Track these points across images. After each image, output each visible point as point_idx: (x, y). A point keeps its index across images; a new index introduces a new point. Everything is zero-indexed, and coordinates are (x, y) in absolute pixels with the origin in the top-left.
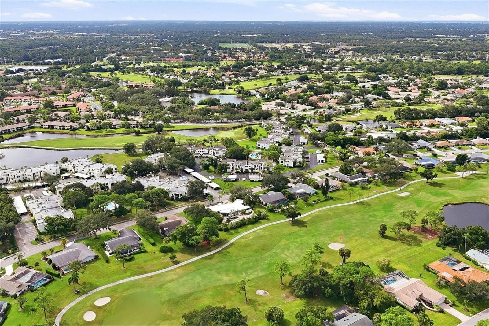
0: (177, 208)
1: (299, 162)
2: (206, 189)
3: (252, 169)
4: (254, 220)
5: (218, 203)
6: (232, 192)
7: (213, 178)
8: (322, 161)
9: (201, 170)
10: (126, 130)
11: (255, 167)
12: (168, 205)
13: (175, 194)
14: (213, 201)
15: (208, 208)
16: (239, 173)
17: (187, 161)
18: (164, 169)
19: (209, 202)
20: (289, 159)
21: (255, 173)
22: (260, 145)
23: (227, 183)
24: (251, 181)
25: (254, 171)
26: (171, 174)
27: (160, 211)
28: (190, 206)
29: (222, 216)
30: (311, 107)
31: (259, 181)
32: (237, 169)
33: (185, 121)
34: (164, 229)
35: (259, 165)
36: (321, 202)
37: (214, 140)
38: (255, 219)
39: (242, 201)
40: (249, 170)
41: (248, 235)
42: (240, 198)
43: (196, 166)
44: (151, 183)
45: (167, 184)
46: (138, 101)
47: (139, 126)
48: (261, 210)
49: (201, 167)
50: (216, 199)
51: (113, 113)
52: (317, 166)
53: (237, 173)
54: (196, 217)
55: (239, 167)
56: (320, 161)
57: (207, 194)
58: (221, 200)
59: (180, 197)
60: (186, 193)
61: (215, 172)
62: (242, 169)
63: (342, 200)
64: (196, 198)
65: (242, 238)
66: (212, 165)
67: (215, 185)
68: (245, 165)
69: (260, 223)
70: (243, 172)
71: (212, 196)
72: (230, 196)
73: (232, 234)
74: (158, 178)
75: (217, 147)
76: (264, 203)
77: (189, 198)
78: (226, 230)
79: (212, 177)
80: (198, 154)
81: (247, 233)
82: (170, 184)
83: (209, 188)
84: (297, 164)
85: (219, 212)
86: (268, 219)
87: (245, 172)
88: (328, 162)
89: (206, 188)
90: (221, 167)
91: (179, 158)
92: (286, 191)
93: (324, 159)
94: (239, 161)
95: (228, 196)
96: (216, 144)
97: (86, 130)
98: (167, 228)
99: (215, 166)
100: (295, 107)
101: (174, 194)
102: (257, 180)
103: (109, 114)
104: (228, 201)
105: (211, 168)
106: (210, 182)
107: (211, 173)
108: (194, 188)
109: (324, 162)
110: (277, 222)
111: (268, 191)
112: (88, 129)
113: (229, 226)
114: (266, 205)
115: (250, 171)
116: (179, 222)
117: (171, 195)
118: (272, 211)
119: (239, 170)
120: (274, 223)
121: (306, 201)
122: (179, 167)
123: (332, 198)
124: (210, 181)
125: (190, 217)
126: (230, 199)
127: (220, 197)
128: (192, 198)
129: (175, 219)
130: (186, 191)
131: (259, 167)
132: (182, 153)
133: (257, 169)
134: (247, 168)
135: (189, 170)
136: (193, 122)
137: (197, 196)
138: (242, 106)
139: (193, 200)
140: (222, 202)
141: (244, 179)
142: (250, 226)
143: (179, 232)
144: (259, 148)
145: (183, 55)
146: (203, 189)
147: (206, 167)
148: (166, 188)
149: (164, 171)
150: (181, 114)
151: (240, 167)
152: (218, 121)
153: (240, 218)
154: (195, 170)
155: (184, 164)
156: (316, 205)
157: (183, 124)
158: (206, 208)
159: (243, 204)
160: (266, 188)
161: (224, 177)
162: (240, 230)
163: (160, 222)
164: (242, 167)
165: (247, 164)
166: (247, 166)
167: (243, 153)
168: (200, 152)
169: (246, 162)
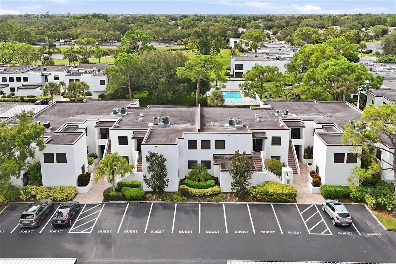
22: (240, 67)
40: (216, 168)
115: (225, 181)
134: (200, 155)
164: (160, 150)
165: (198, 126)
166: (199, 138)
167: (180, 72)
168: (11, 79)
169: (193, 114)
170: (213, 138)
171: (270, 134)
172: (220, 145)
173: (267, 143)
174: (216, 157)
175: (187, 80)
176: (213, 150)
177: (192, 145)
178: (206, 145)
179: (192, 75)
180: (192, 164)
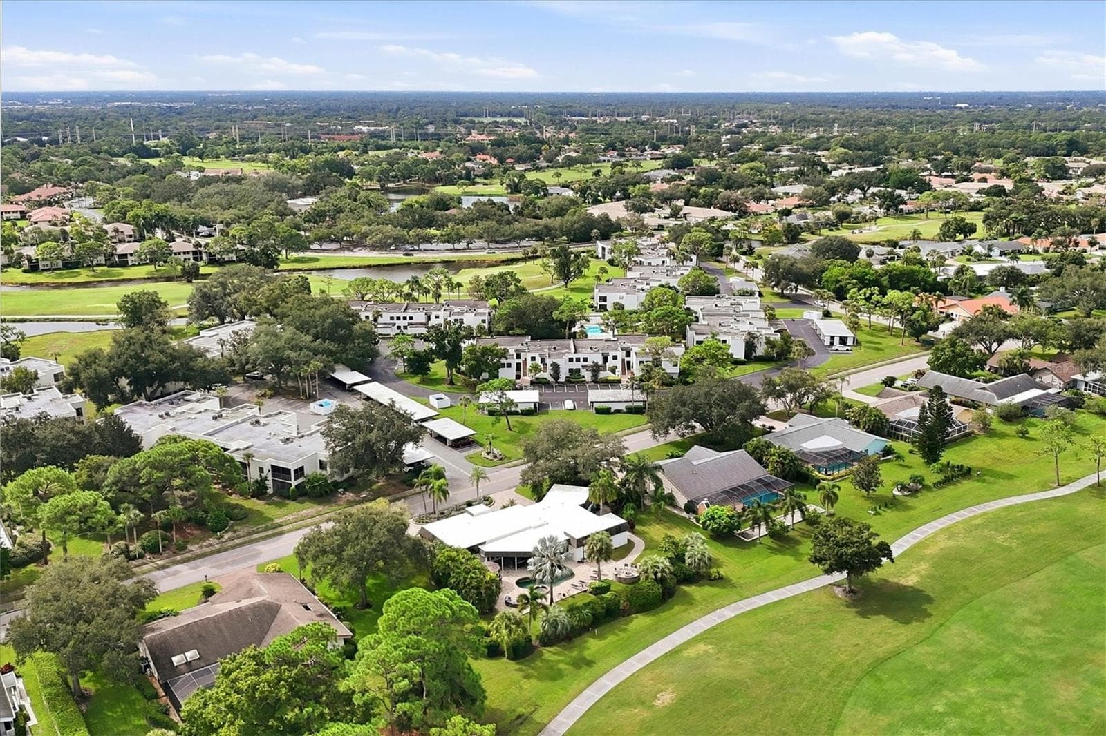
0: (276, 531)
1: (768, 342)
2: (416, 442)
3: (596, 369)
4: (658, 589)
5: (469, 504)
6: (531, 453)
7: (447, 401)
8: (843, 341)
9: (399, 377)
10: (157, 271)
11: (605, 359)
12: (238, 517)
13: (276, 470)
14: (445, 493)
15: (424, 533)
16: (546, 384)
17: (343, 340)
18: (253, 378)
19: (429, 501)
20: (726, 333)
21: (607, 383)
22: (604, 299)
23: (504, 419)
24: (599, 411)
25: (602, 375)
26: (277, 392)
27: (194, 548)
28: (327, 526)
29: (492, 570)
30: (730, 214)
31: (632, 411)
32: (536, 369)
33: (355, 247)
34: (176, 660)
35: (621, 355)
36: (926, 487)
37: (448, 285)
38: (662, 581)
39: (583, 494)
40: (583, 372)
41: (646, 679)
42: (572, 478)
43: (380, 364)
44: (179, 424)
45: (247, 425)
46: (216, 199)
47: (205, 258)
48: (679, 535)
49: (400, 367)
50: (458, 487)
51: (132, 227)
52: (831, 358)
53: (536, 383)
54: (359, 580)
55: (543, 360)
56: (837, 340)
57: (419, 467)
58: (484, 488)
59: (294, 483)
60: (322, 466)
61: (452, 383)
62: (556, 367)
63: (1010, 477)
64: (368, 485)
65: (615, 698)
66: (441, 353)
67: (454, 430)
68: (564, 356)
69: (689, 600)
70: (562, 379)
71: (440, 475)
72: (524, 473)
73: (554, 675)
74: (214, 404)
75: (459, 303)
76: (682, 501)
77: (336, 485)
78: (521, 651)
79: (439, 399)
80: (387, 325)
81: (634, 664)
82: (258, 429)
83: (426, 439)
84: (761, 350)
85: (474, 550)
86: (721, 578)
87: (568, 380)
88: (863, 344)
89: (415, 438)
90: (478, 360)
91: (313, 331)
92: (769, 445)
93: (849, 334)
94: (543, 342)
95: (514, 473)
96: (455, 295)
97: (25, 271)
98: (191, 655)
99: (453, 357)
100: (682, 213)
101: (267, 468)
102: (622, 407)
103: (116, 231)
104: (512, 494)
105: (439, 368)
106: (432, 418)
107: (438, 387)
108: (359, 440)
109: (850, 342)
110: (773, 597)
111: (684, 446)
112: (34, 268)
113: (536, 628)
114: (691, 508)
115: (588, 376)
116: (267, 614)
117: (254, 474)
118: (726, 535)
119: (546, 375)
120: (758, 601)
121: (867, 488)
122: (307, 363)
123: (965, 473)
124: (434, 413)
125: (326, 581)
126: (524, 483)
127: (479, 477)
128: (351, 484)
129: (250, 594)
130: (325, 455)
131: (618, 363)
132: (322, 311)
133: (613, 370)
134: (575, 365)
135: (348, 376)
136: (381, 246)
137: (372, 477)
138: (526, 211)
139: (357, 493)
140: (488, 501)
141: (569, 404)
142: (640, 622)
143: (234, 698)
144: (603, 308)
145: (365, 129)
146: (401, 444)
147: (419, 365)
148: (235, 442)
149: (254, 381)
150: (342, 224)
151: (549, 362)
152: (457, 246)
153: (585, 574)
154: (374, 376)
155: (330, 353)
156: (911, 502)
157: (348, 254)
158: (413, 531)
159: (585, 506)
160: (673, 435)
161: (487, 397)
162: (593, 645)
163: (166, 615)
164: (558, 361)
165: (573, 350)
166: (575, 356)
167: (555, 315)
168: (398, 318)
169: (569, 345)
170: (581, 357)
171: (611, 354)
172: (585, 360)
173: (610, 358)
174: (583, 367)
175: (560, 321)
176: (582, 363)
177: (571, 360)
178: (578, 360)
179: (564, 317)
180: (571, 370)
